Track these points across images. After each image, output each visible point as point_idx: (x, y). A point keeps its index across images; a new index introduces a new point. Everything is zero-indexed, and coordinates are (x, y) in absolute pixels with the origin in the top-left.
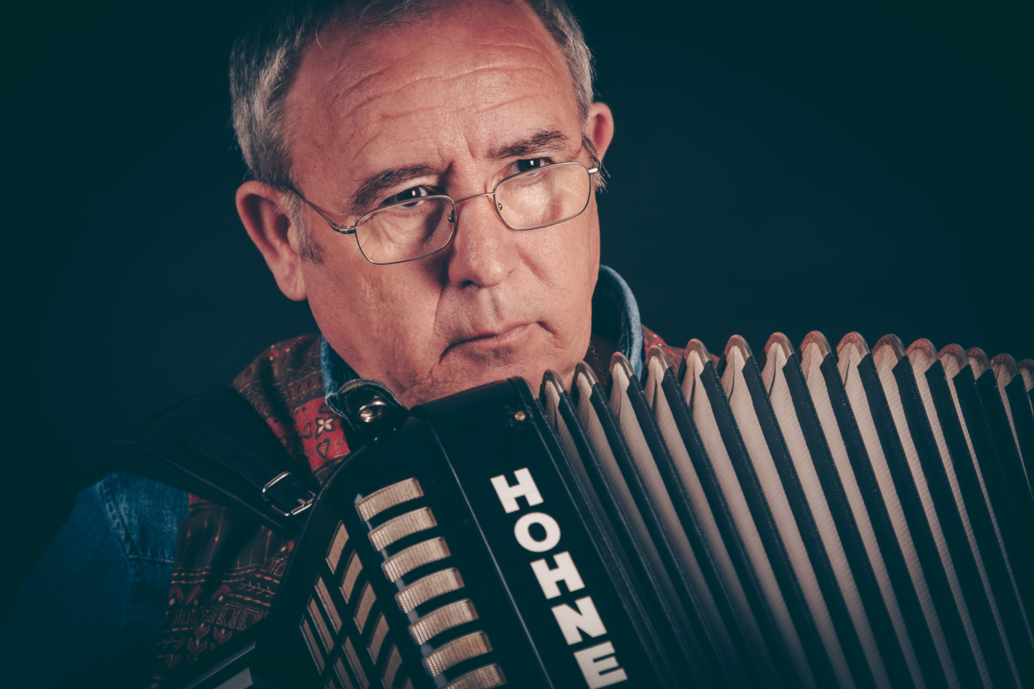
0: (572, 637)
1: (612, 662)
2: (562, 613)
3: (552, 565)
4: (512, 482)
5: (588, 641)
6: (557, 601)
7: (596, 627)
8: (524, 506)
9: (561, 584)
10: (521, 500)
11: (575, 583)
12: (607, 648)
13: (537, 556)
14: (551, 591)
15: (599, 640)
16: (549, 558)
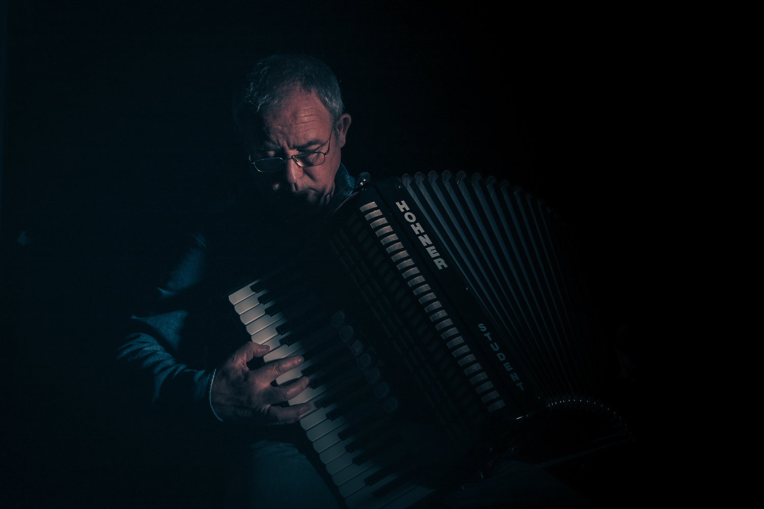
0: (425, 245)
1: (435, 251)
2: (420, 238)
3: (416, 226)
4: (401, 204)
5: (429, 246)
6: (419, 235)
7: (430, 243)
8: (406, 211)
9: (419, 231)
10: (404, 209)
11: (422, 231)
12: (433, 247)
13: (412, 223)
14: (417, 233)
15: (431, 245)
16: (414, 223)
